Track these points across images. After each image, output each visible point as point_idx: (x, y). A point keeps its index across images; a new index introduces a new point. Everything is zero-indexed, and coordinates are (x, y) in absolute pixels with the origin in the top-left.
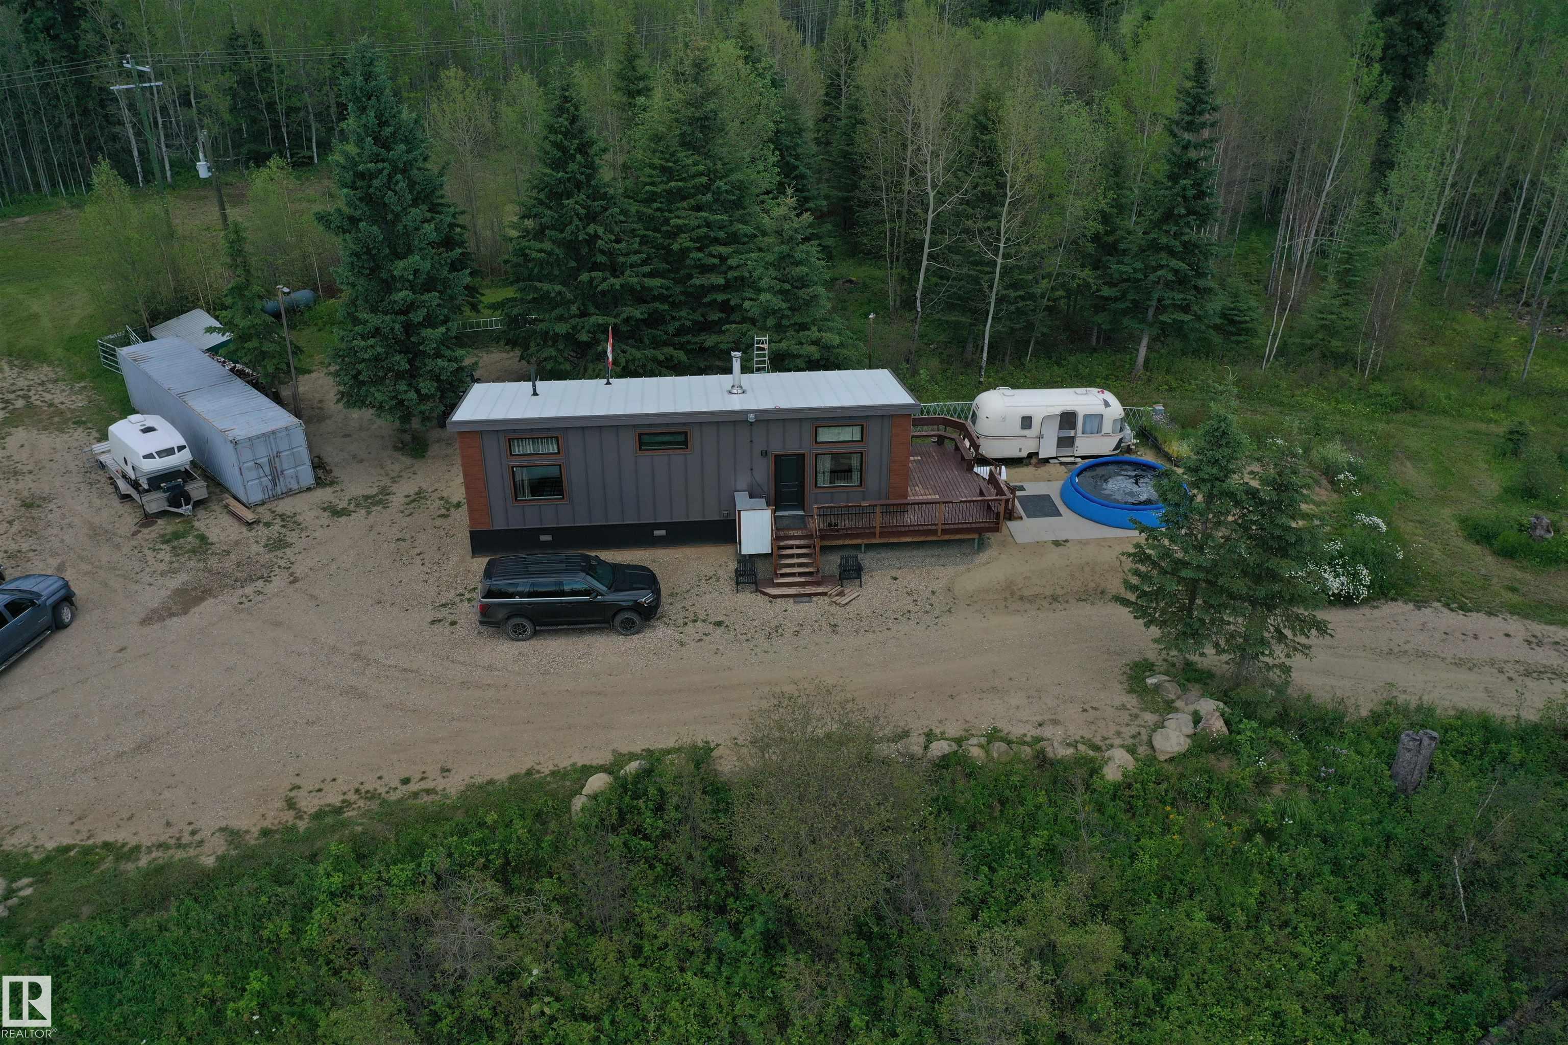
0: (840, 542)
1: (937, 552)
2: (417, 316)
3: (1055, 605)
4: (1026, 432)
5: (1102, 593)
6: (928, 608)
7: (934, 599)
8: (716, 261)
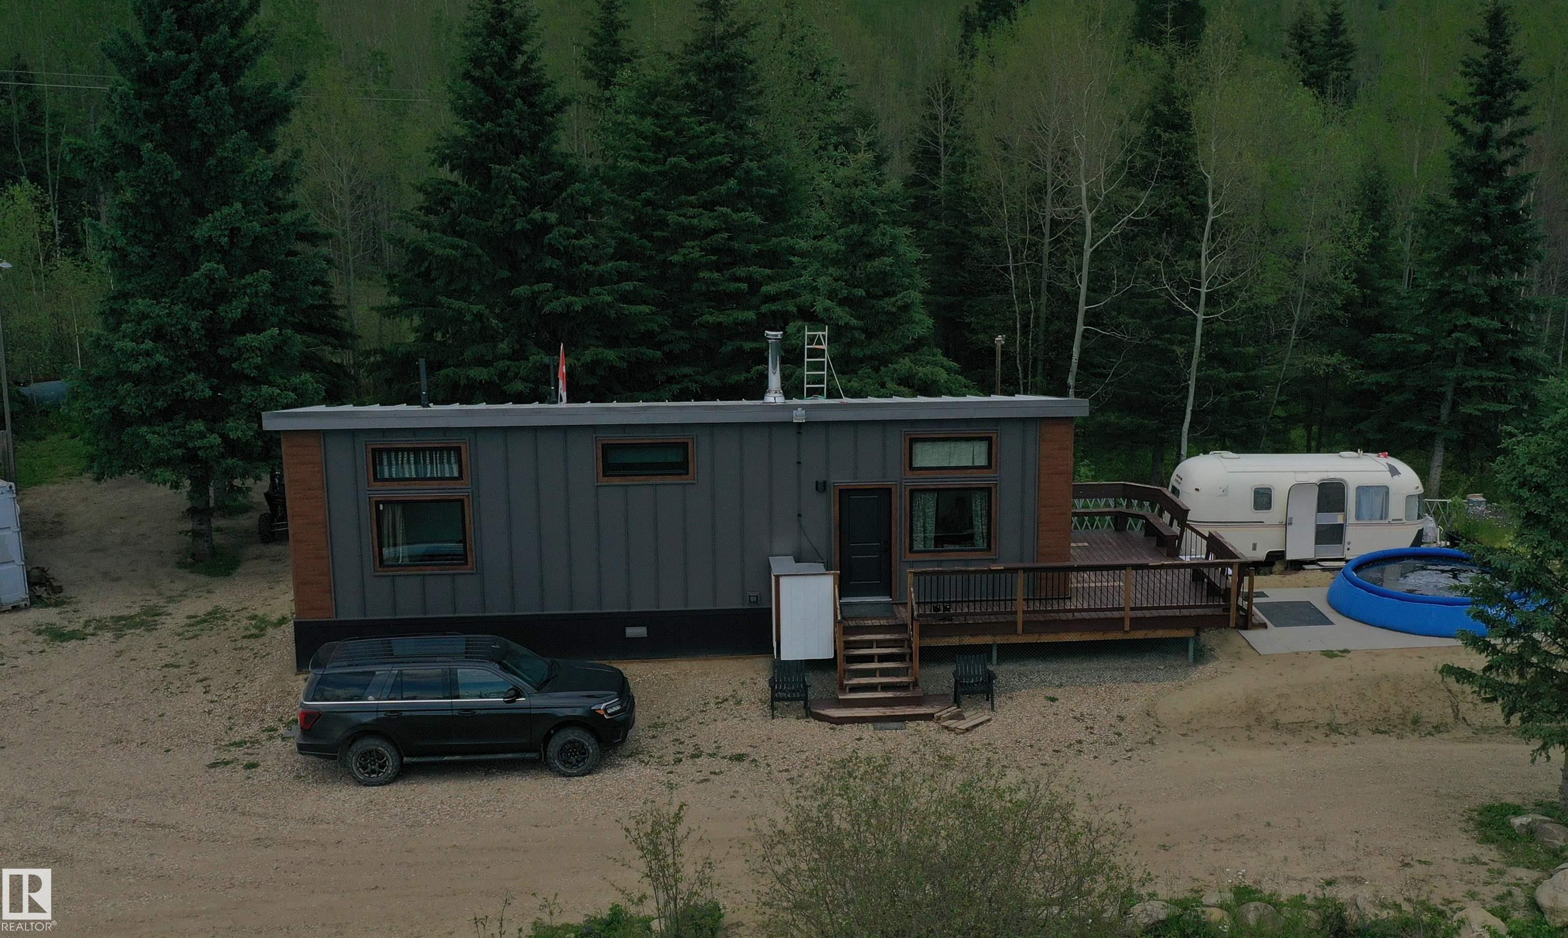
0: (954, 641)
1: (1125, 663)
2: (234, 311)
3: (1334, 738)
4: (1262, 515)
5: (1415, 722)
6: (1113, 738)
7: (1121, 727)
8: (744, 286)
